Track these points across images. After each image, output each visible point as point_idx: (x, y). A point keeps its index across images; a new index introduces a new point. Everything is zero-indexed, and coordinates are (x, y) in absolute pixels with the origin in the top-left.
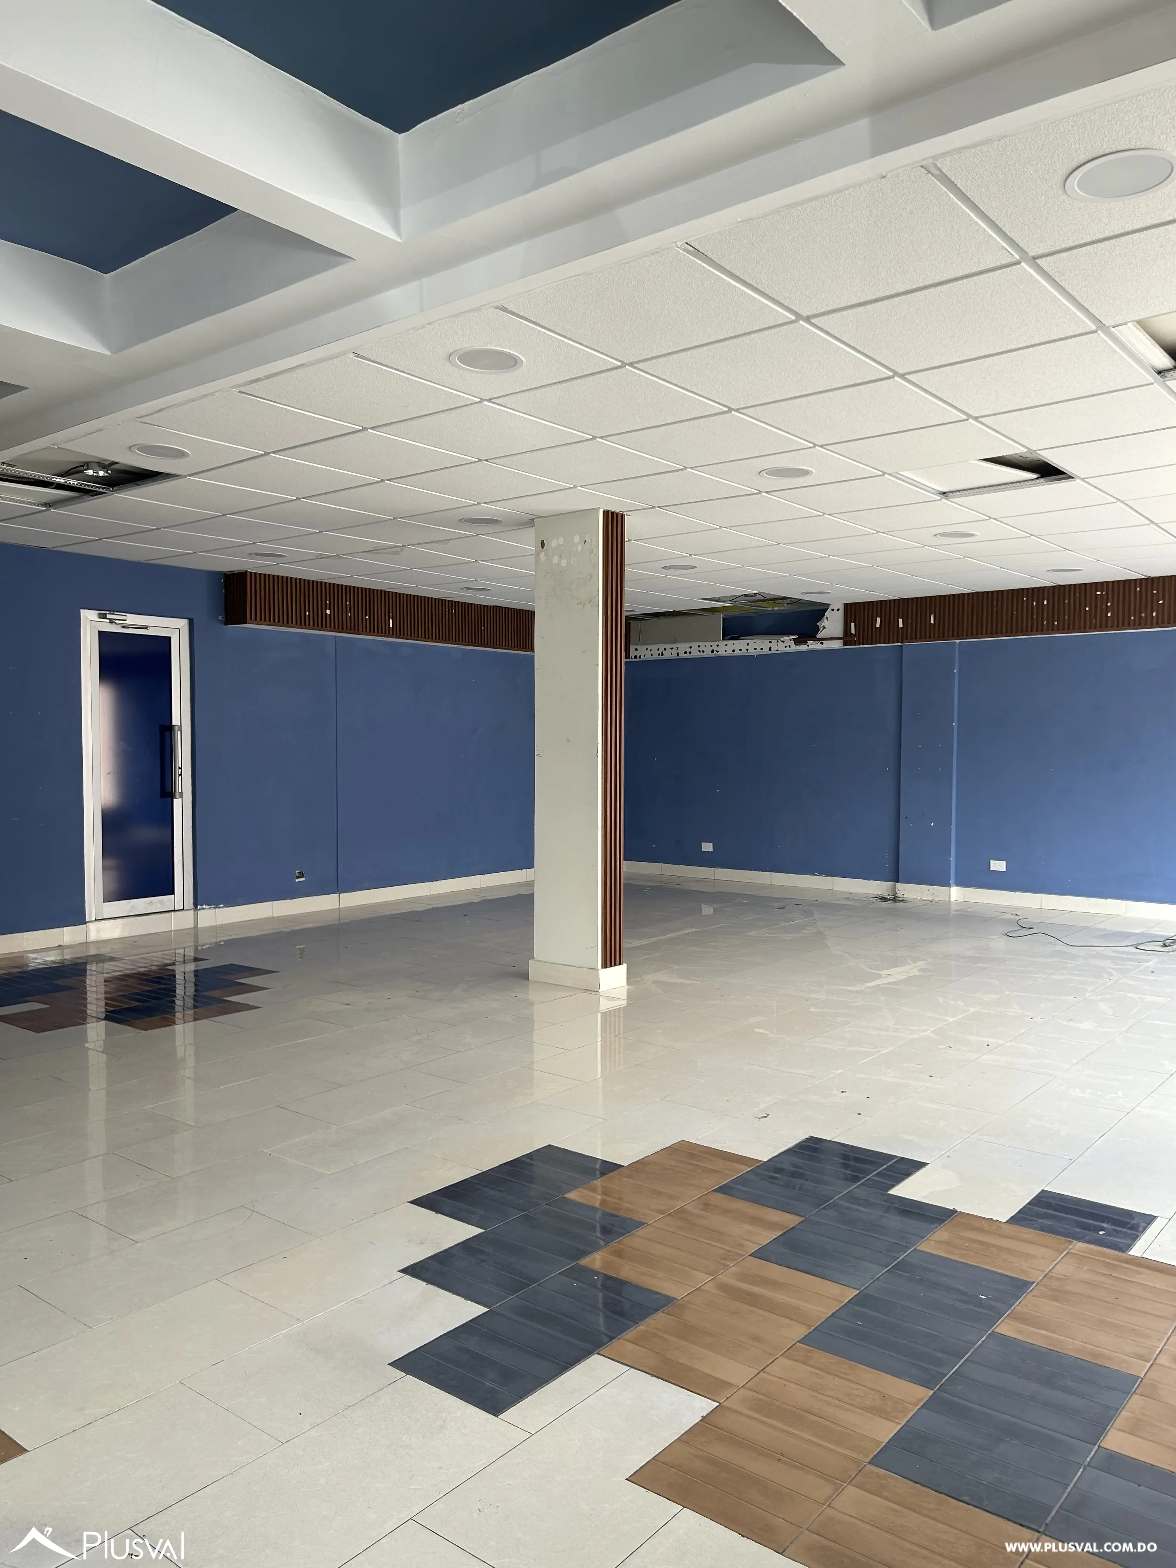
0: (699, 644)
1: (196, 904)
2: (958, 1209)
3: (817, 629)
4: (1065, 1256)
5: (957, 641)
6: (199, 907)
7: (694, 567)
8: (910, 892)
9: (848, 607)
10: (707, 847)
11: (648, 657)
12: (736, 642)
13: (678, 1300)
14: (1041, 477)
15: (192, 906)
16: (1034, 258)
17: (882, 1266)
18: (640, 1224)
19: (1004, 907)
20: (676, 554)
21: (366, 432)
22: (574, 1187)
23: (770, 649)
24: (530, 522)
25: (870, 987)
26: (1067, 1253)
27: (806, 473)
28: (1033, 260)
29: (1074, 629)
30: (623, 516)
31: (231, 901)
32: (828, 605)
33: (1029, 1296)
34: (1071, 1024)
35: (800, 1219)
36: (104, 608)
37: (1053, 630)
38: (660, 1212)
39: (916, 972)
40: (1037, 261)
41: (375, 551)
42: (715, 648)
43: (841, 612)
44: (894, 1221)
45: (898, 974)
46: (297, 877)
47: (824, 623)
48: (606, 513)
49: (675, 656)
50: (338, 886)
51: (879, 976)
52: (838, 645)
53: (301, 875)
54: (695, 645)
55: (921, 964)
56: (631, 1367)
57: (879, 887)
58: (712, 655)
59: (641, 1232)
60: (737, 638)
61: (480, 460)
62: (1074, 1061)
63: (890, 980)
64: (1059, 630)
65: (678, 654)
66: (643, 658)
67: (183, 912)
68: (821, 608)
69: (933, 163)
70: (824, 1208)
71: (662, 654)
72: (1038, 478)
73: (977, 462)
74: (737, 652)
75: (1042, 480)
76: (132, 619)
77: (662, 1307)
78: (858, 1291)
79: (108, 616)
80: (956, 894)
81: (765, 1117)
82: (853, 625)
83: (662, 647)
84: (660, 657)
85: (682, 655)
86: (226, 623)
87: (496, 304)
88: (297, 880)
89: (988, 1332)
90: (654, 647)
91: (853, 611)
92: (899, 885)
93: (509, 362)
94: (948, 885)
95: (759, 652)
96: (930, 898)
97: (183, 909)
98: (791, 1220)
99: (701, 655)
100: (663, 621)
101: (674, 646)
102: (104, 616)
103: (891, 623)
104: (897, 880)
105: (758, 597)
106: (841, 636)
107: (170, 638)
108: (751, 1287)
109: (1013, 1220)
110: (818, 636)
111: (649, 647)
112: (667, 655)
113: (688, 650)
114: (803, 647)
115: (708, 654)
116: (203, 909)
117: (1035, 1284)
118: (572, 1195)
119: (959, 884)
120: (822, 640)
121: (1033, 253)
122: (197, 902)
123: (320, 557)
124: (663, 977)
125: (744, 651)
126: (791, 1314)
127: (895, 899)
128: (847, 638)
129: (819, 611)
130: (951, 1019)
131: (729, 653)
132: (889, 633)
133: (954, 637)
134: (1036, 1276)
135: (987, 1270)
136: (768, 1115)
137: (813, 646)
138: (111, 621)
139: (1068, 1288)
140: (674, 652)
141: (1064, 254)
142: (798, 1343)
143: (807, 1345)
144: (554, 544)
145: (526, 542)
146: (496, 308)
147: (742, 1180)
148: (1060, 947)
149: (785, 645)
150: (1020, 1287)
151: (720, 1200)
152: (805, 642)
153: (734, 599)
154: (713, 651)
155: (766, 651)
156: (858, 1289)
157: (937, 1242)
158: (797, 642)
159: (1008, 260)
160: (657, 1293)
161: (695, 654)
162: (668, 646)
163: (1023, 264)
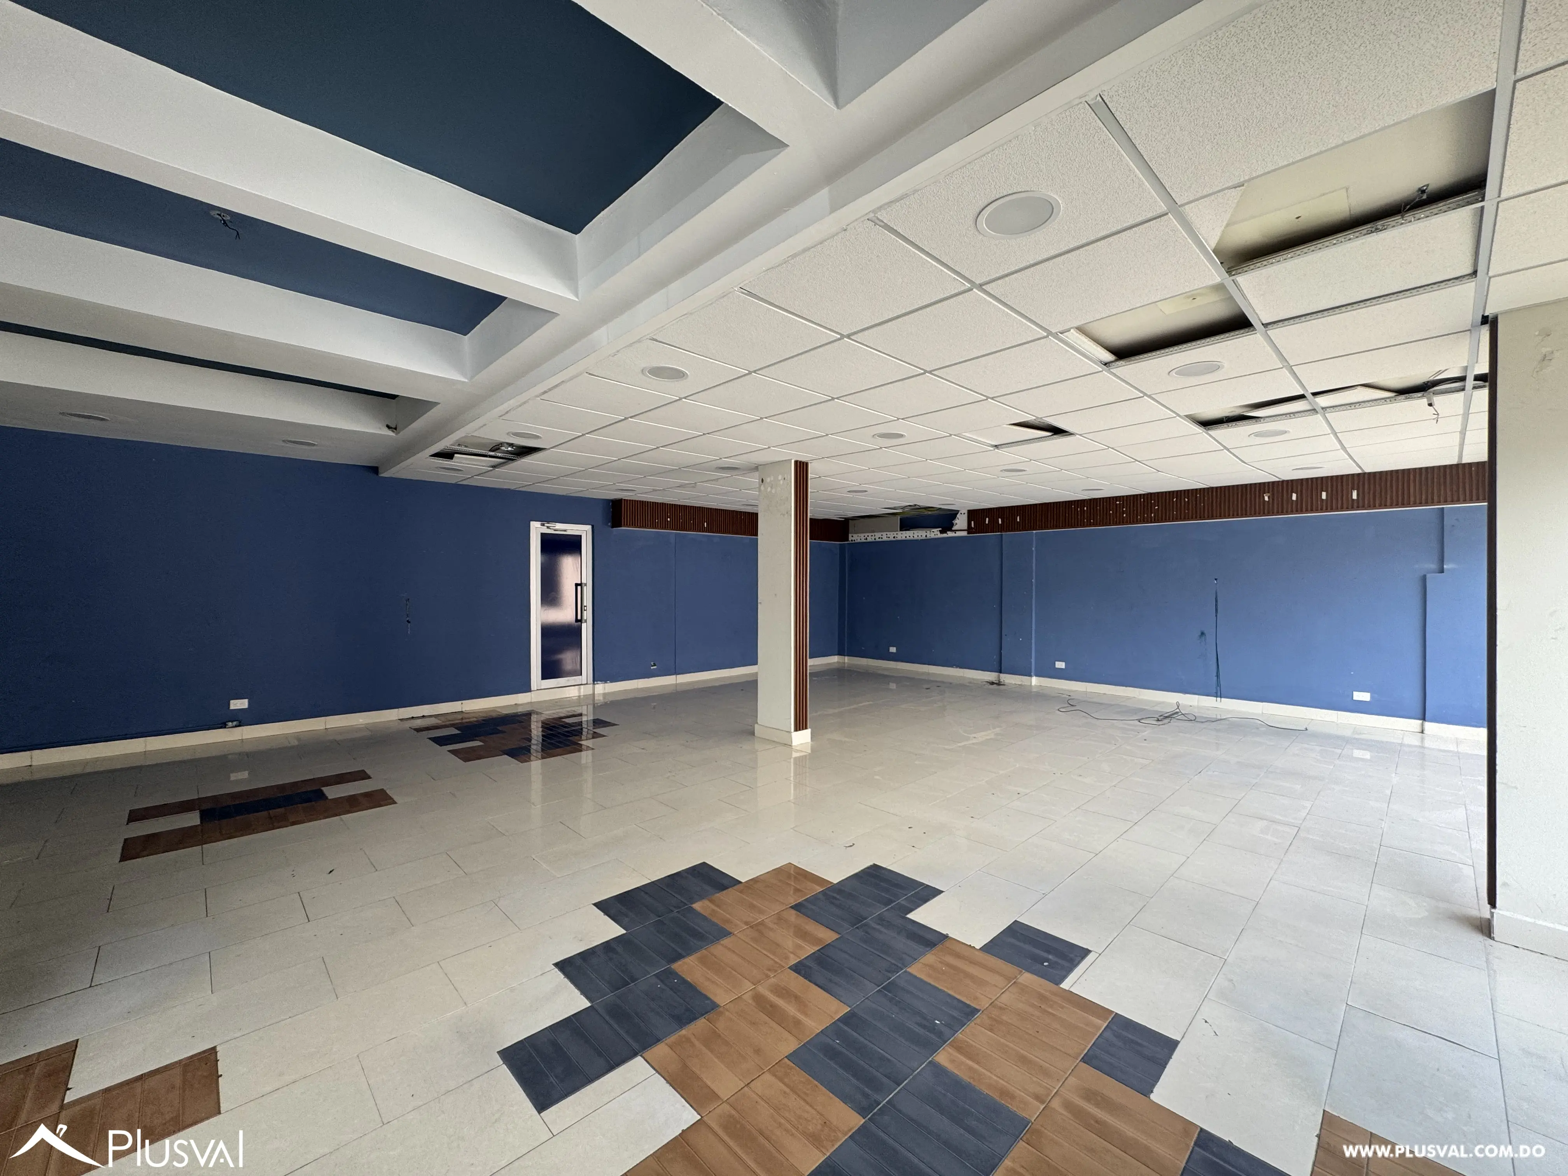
0: (887, 533)
1: (594, 681)
2: (950, 935)
3: (952, 525)
4: (1011, 986)
5: (1034, 532)
6: (595, 682)
7: (866, 491)
8: (1008, 679)
9: (969, 511)
10: (893, 650)
11: (859, 541)
12: (907, 532)
13: (721, 1007)
14: (1054, 434)
15: (592, 682)
16: (981, 285)
17: (876, 985)
18: (727, 934)
19: (1062, 690)
20: (854, 485)
21: (627, 420)
22: (701, 897)
23: (926, 536)
24: (756, 468)
25: (960, 747)
26: (1015, 982)
27: (902, 436)
28: (980, 287)
29: (1103, 524)
30: (807, 464)
31: (613, 680)
32: (958, 511)
33: (973, 1023)
34: (1080, 779)
35: (837, 936)
36: (544, 520)
37: (1090, 525)
38: (746, 923)
39: (992, 736)
40: (984, 287)
41: (681, 486)
42: (896, 536)
43: (966, 515)
44: (901, 943)
45: (982, 736)
46: (652, 666)
47: (956, 521)
48: (796, 462)
49: (873, 540)
50: (676, 672)
51: (968, 739)
52: (965, 534)
53: (655, 665)
54: (884, 534)
55: (998, 730)
56: (657, 1072)
57: (991, 676)
58: (894, 539)
59: (726, 941)
60: (908, 530)
61: (704, 434)
62: (1073, 809)
63: (974, 741)
64: (1095, 525)
65: (875, 539)
66: (856, 541)
67: (587, 685)
68: (953, 512)
69: (875, 216)
70: (857, 928)
71: (866, 539)
72: (1052, 435)
73: (1008, 426)
74: (908, 538)
75: (1055, 436)
76: (559, 526)
77: (707, 1013)
78: (849, 1009)
79: (546, 525)
80: (1035, 681)
81: (851, 846)
82: (973, 522)
83: (866, 535)
84: (865, 541)
85: (877, 540)
86: (613, 527)
87: (648, 337)
88: (652, 668)
89: (929, 1058)
90: (862, 535)
91: (973, 514)
92: (1002, 675)
93: (678, 375)
94: (1030, 676)
95: (920, 538)
96: (1020, 683)
97: (587, 684)
98: (828, 936)
99: (888, 539)
100: (867, 520)
101: (873, 534)
102: (543, 525)
103: (993, 521)
104: (1001, 672)
105: (917, 507)
106: (966, 528)
107: (581, 536)
108: (777, 999)
109: (986, 948)
110: (953, 529)
111: (859, 535)
112: (869, 539)
113: (881, 537)
114: (945, 535)
115: (892, 539)
116: (598, 684)
117: (981, 1012)
118: (697, 906)
119: (1037, 675)
120: (955, 531)
121: (978, 282)
122: (595, 680)
123: (654, 490)
124: (836, 736)
125: (912, 537)
126: (794, 1026)
127: (999, 684)
128: (970, 530)
129: (953, 514)
130: (1001, 772)
131: (904, 538)
132: (993, 527)
133: (1031, 529)
134: (982, 1003)
135: (949, 995)
136: (854, 844)
137: (950, 534)
138: (548, 527)
139: (1004, 1018)
140: (873, 538)
141: (1000, 282)
142: (786, 1059)
143: (792, 1062)
144: (768, 480)
145: (754, 479)
146: (650, 339)
147: (814, 900)
148: (1090, 720)
149: (935, 533)
150: (970, 1012)
151: (792, 916)
152: (945, 532)
153: (903, 508)
154: (894, 537)
155: (924, 537)
156: (850, 1007)
157: (924, 964)
158: (941, 532)
159: (963, 289)
160: (707, 998)
161: (885, 539)
162: (870, 534)
163: (974, 290)
